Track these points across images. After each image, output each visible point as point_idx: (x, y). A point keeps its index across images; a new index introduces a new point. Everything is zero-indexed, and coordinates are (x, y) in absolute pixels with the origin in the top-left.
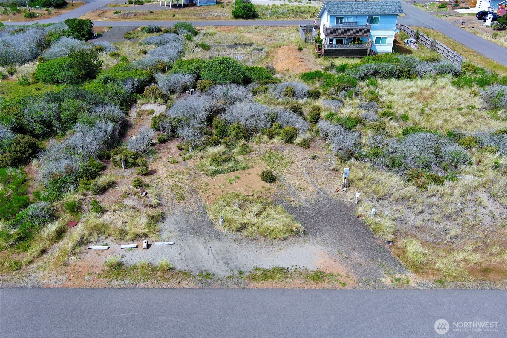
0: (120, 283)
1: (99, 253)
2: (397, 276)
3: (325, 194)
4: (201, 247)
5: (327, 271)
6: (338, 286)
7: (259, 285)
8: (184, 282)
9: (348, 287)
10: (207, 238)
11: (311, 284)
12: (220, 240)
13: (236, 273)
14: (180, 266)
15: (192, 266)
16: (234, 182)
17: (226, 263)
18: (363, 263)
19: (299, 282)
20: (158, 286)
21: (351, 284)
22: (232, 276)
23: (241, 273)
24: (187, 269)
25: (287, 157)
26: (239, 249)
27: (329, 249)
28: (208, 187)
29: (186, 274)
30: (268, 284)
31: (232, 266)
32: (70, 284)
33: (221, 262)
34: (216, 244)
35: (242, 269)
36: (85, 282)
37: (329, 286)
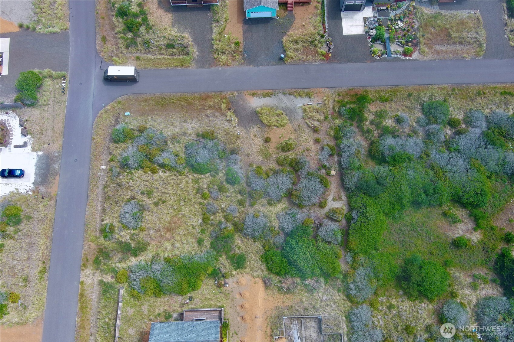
0: (308, 90)
1: (318, 101)
2: (232, 95)
3: (247, 132)
4: (287, 104)
5: (251, 96)
6: (249, 91)
7: (270, 91)
8: (290, 91)
9: (246, 91)
10: (287, 108)
11: (255, 92)
12: (283, 108)
13: (276, 95)
14: (292, 97)
15: (289, 97)
16: (281, 135)
17: (279, 98)
18: (240, 100)
19: (259, 92)
20: (297, 90)
21: (245, 92)
22: (277, 94)
23: (275, 95)
24: (290, 96)
25: (260, 156)
26: (276, 104)
27: (249, 104)
28: (290, 132)
29: (290, 94)
30: (267, 91)
31: (278, 97)
32: (321, 89)
33: (281, 98)
34: (284, 106)
35: (275, 96)
36: (317, 90)
37: (251, 91)
